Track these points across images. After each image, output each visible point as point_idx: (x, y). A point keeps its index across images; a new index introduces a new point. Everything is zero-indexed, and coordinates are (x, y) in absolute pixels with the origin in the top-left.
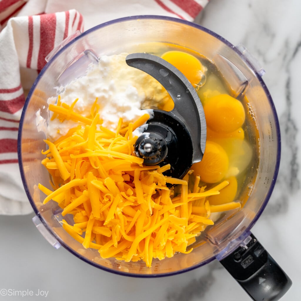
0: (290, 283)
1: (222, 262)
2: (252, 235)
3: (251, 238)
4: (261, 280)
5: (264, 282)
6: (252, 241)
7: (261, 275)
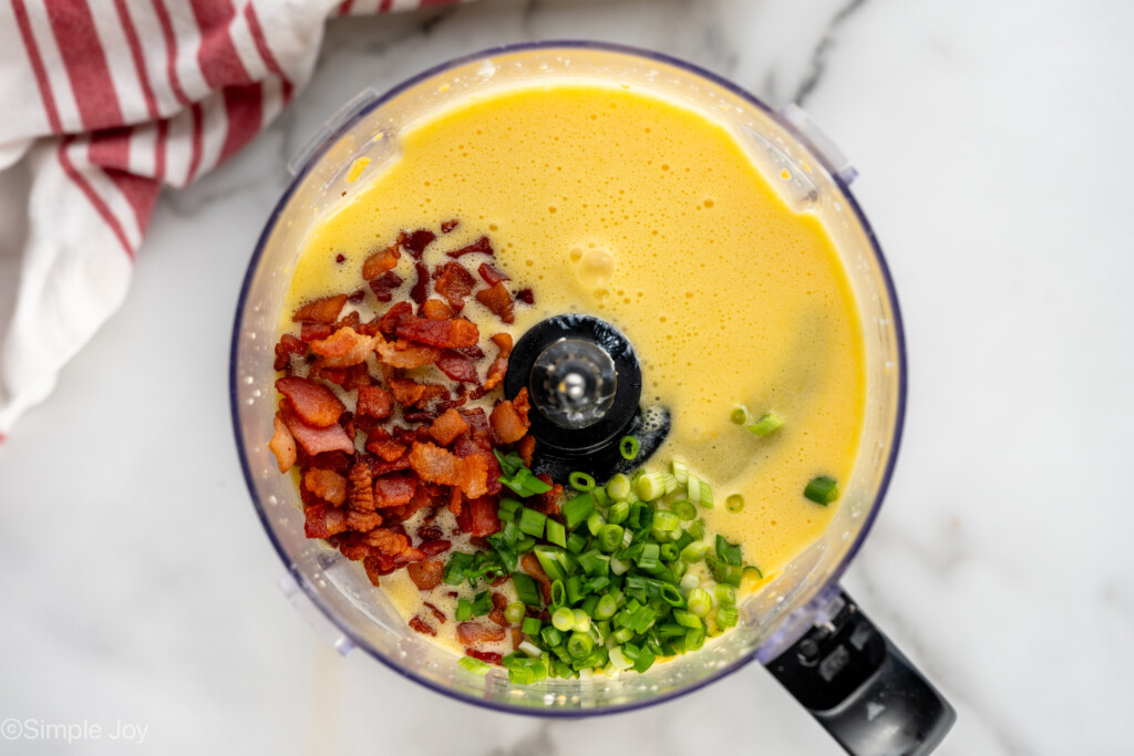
0: (953, 716)
1: (772, 667)
2: (844, 596)
3: (841, 602)
4: (874, 710)
5: (880, 715)
6: (845, 610)
7: (872, 696)
